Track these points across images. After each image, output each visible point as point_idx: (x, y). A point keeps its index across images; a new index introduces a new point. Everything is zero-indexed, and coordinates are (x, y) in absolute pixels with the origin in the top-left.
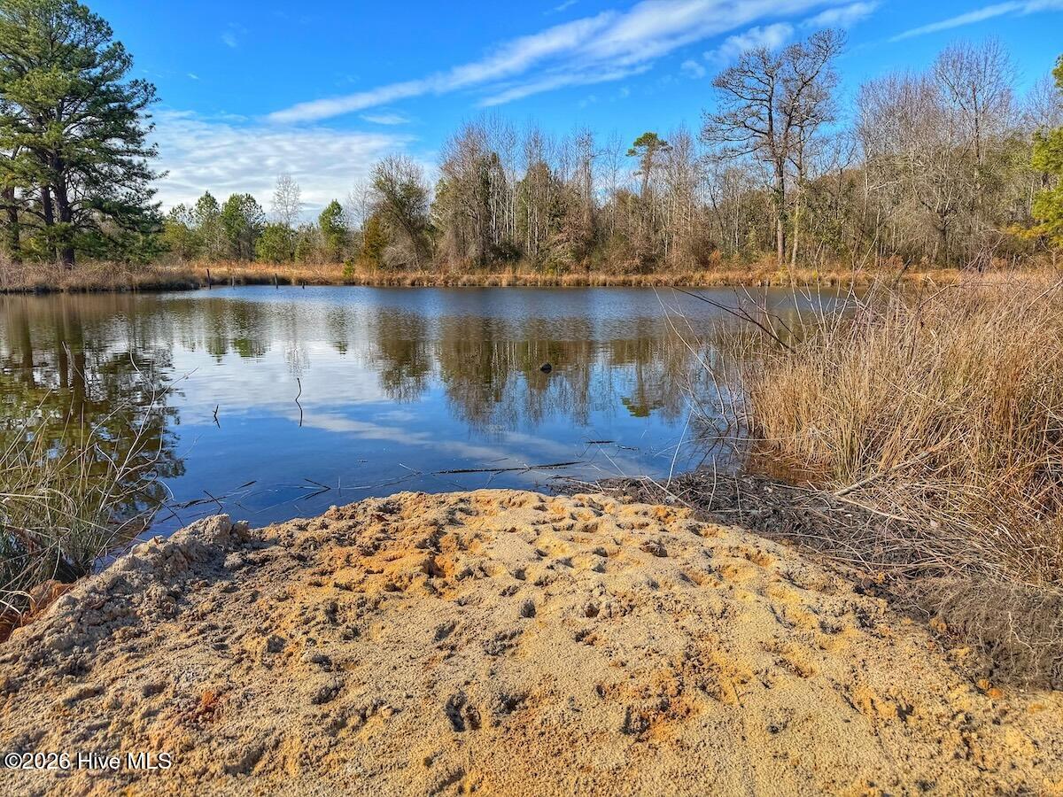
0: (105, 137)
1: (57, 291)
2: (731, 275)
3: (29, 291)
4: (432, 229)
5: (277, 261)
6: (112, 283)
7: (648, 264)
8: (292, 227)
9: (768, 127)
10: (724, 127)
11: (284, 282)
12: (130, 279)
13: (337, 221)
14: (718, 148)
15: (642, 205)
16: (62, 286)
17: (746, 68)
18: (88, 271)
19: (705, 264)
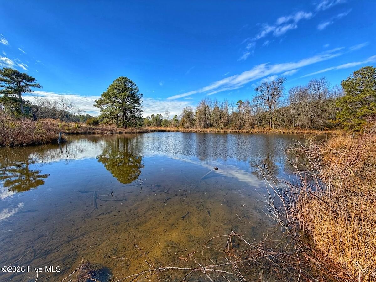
0: (134, 104)
1: (123, 133)
2: (259, 130)
3: (118, 133)
4: (194, 120)
5: (165, 126)
6: (133, 131)
7: (240, 128)
8: (168, 120)
9: (268, 99)
10: (257, 99)
11: (165, 131)
12: (136, 131)
13: (176, 119)
14: (256, 103)
15: (238, 115)
16: (124, 132)
17: (262, 86)
18: (129, 129)
19: (253, 128)
